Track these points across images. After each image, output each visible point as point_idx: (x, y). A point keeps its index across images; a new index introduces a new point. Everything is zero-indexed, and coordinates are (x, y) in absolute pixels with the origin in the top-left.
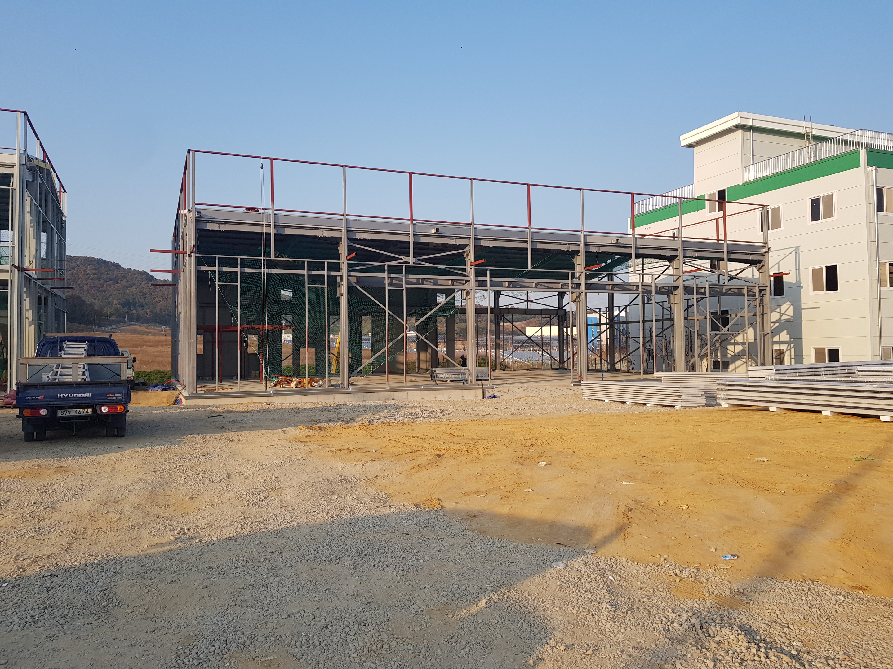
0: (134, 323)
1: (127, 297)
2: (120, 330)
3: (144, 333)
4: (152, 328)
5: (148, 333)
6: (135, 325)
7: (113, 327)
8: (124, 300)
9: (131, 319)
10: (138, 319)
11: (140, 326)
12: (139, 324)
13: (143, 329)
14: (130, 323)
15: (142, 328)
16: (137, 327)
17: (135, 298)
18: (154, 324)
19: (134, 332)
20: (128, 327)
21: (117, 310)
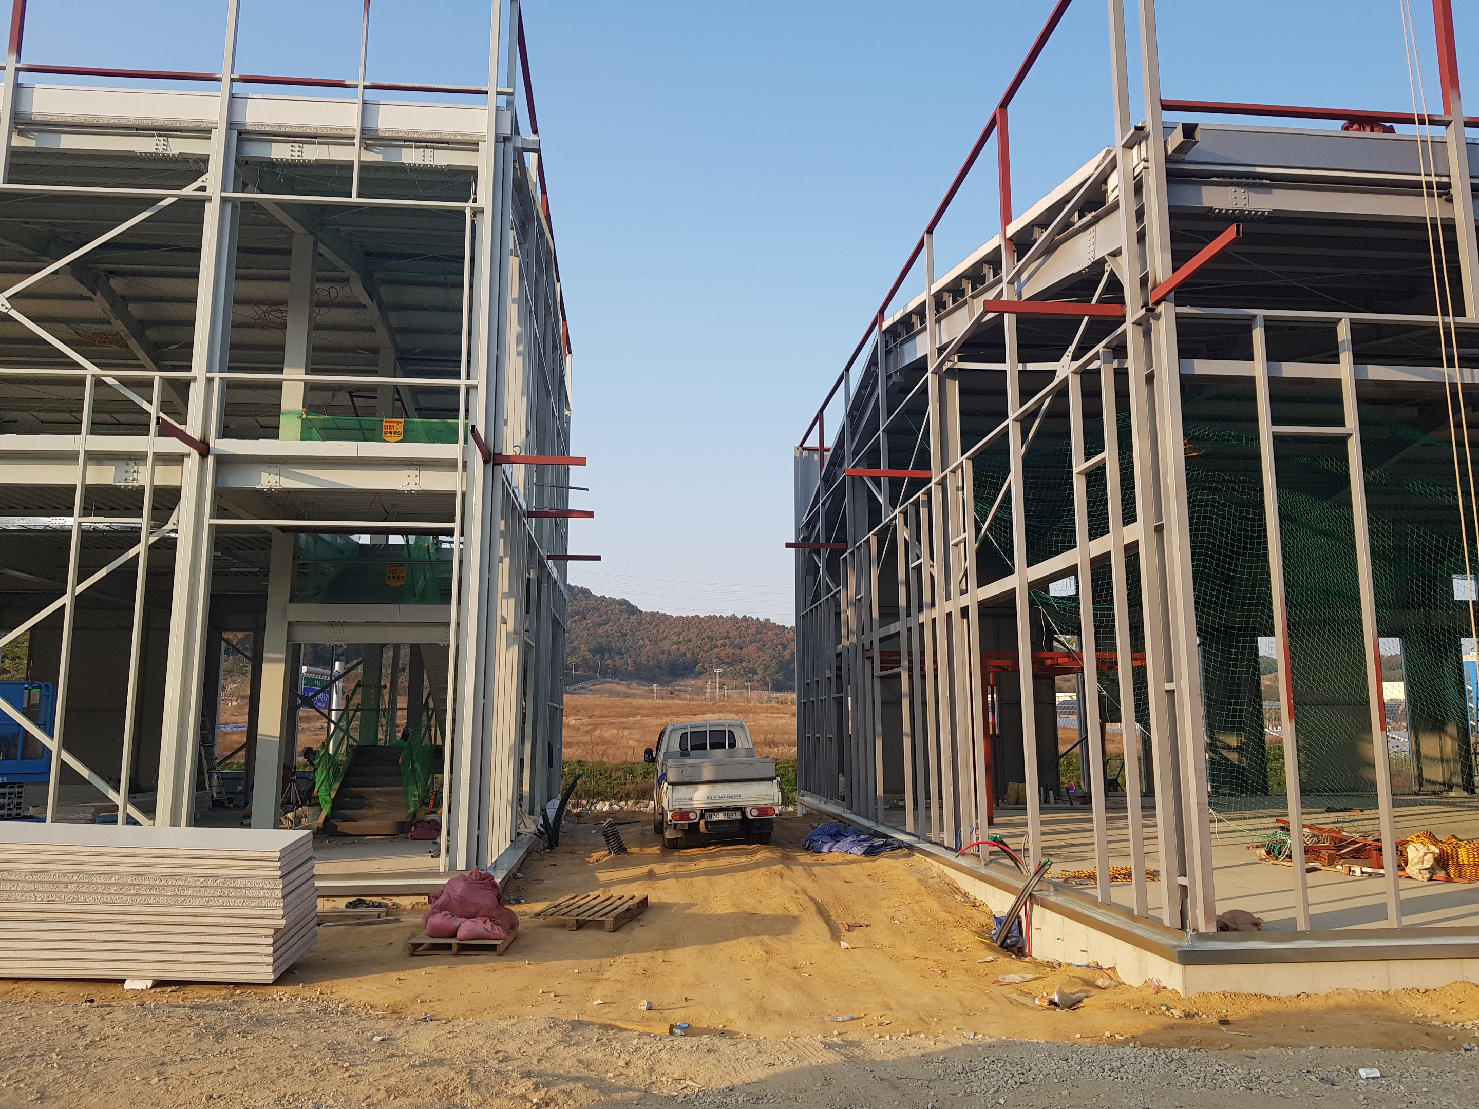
0: (610, 679)
1: (599, 640)
2: (590, 690)
3: (628, 696)
4: (636, 688)
5: (633, 696)
6: (611, 682)
7: (580, 685)
8: (595, 644)
9: (605, 674)
10: (615, 674)
11: (618, 684)
12: (617, 680)
13: (622, 690)
14: (604, 680)
15: (621, 687)
16: (614, 686)
17: (611, 642)
18: (636, 681)
19: (611, 693)
20: (601, 686)
21: (585, 659)
